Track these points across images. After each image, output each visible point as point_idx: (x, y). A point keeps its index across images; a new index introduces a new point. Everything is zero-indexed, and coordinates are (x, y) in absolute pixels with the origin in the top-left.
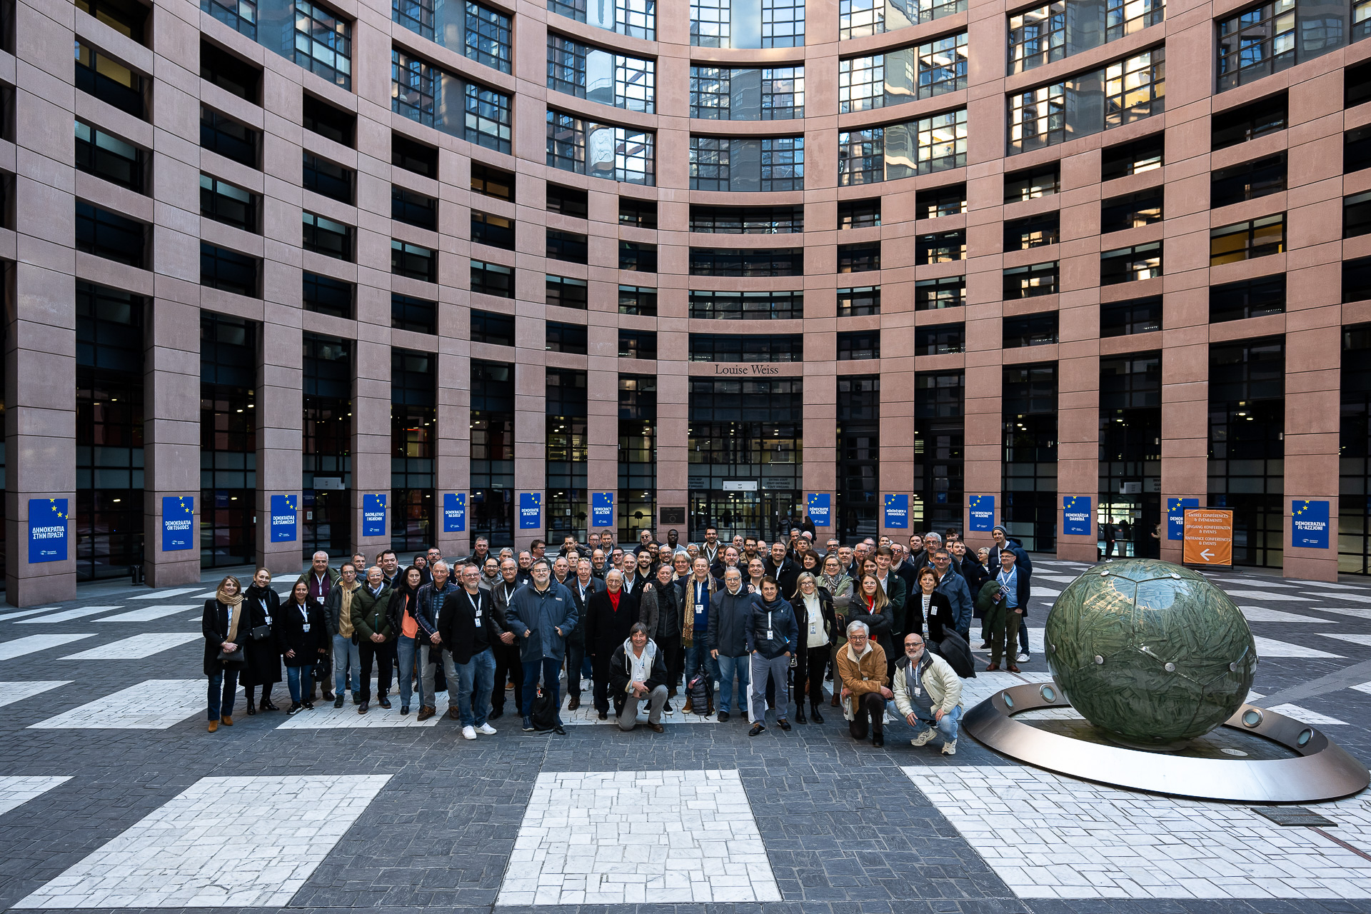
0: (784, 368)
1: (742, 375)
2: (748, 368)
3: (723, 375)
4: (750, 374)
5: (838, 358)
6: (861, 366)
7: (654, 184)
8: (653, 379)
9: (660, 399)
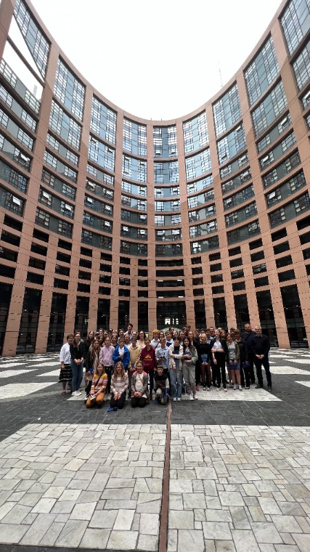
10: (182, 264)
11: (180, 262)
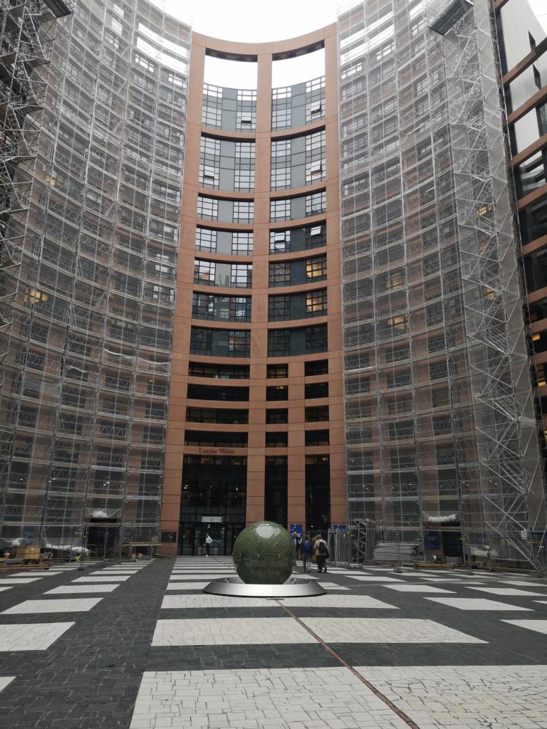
0: (237, 451)
1: (214, 454)
2: (218, 451)
4: (219, 453)
5: (267, 446)
6: (278, 451)
10: (247, 376)
11: (244, 371)
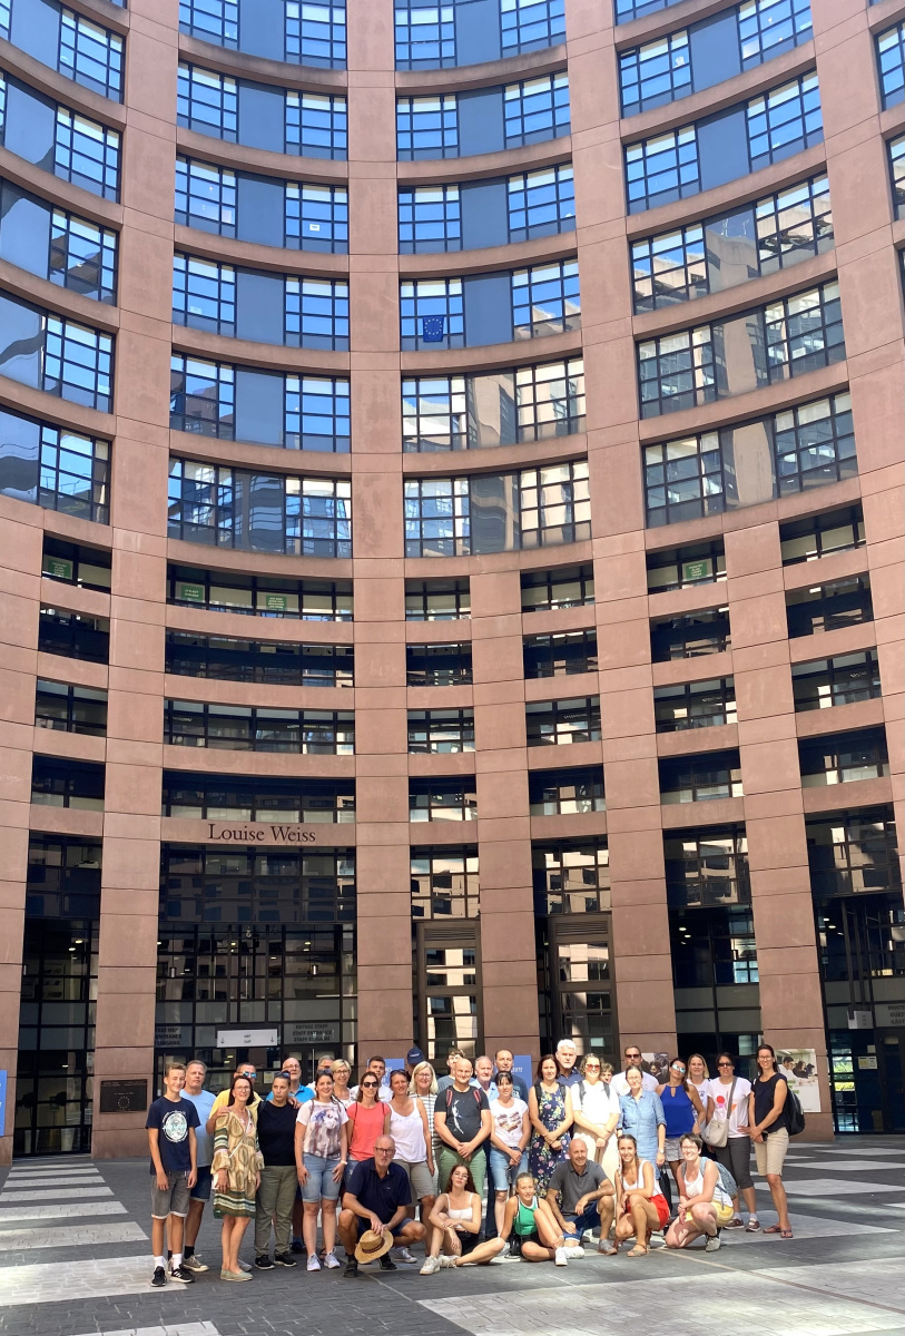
1: (255, 842)
2: (265, 832)
3: (222, 841)
4: (266, 838)
7: (108, 523)
8: (93, 845)
9: (106, 881)
